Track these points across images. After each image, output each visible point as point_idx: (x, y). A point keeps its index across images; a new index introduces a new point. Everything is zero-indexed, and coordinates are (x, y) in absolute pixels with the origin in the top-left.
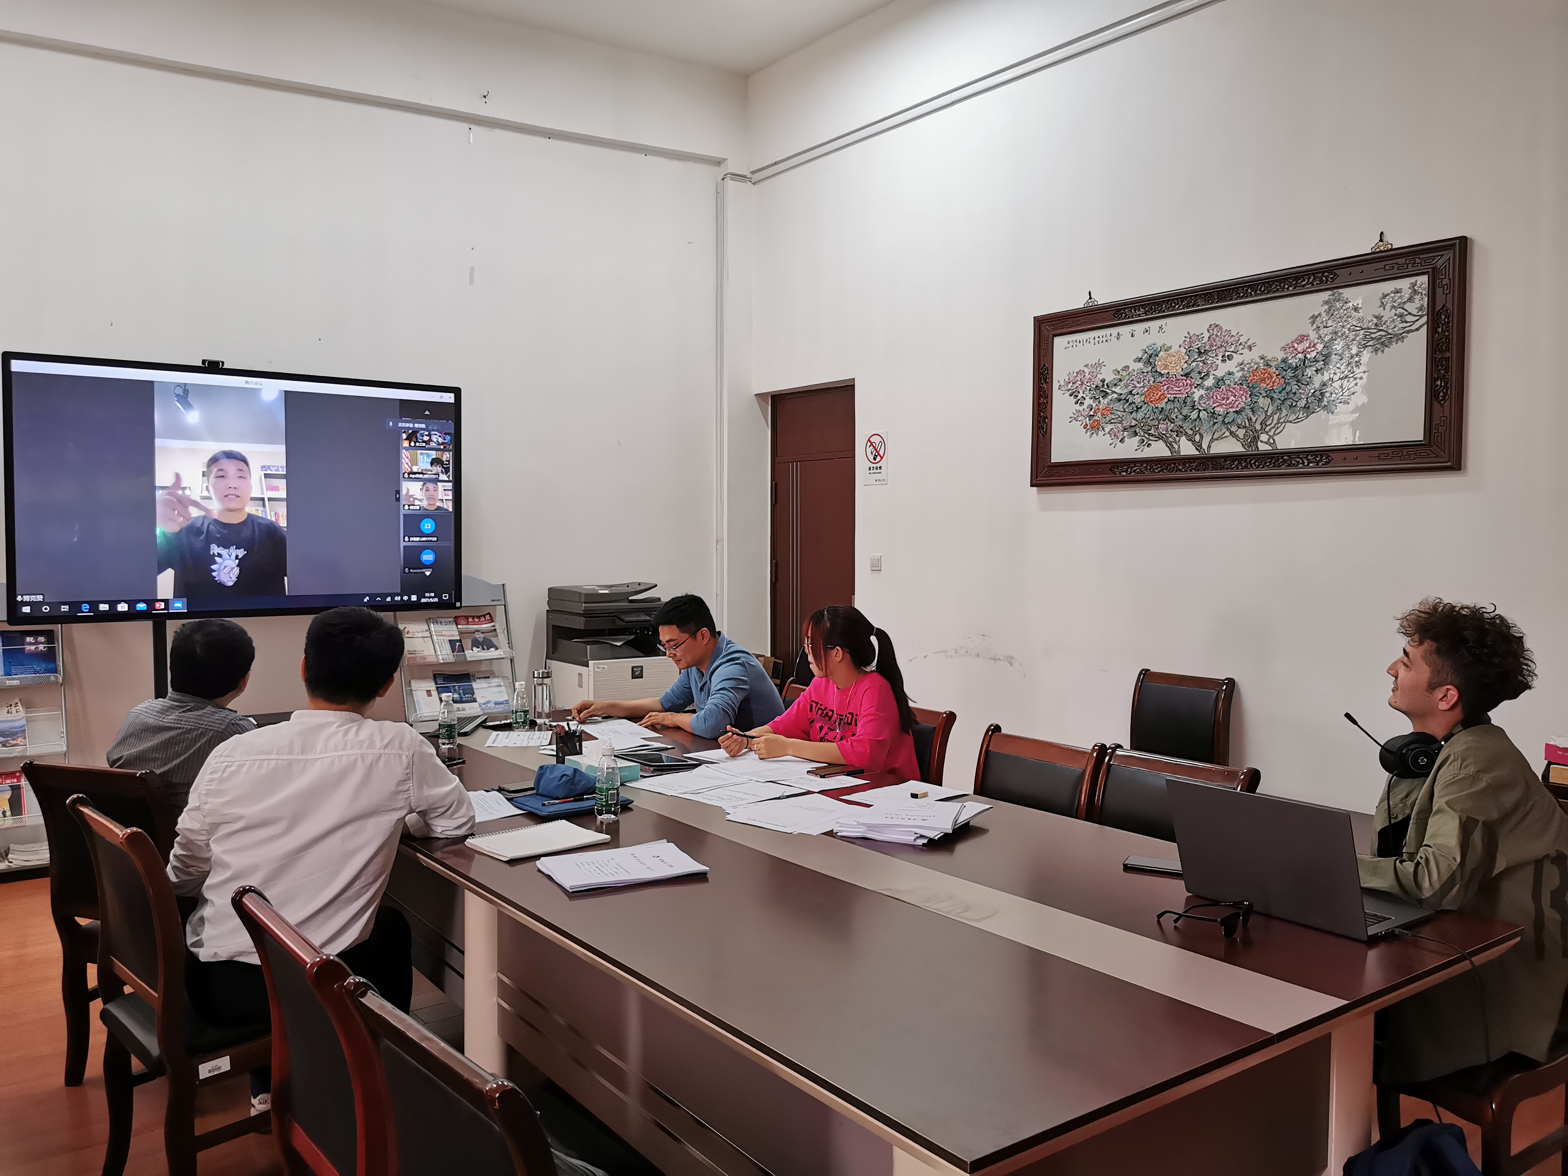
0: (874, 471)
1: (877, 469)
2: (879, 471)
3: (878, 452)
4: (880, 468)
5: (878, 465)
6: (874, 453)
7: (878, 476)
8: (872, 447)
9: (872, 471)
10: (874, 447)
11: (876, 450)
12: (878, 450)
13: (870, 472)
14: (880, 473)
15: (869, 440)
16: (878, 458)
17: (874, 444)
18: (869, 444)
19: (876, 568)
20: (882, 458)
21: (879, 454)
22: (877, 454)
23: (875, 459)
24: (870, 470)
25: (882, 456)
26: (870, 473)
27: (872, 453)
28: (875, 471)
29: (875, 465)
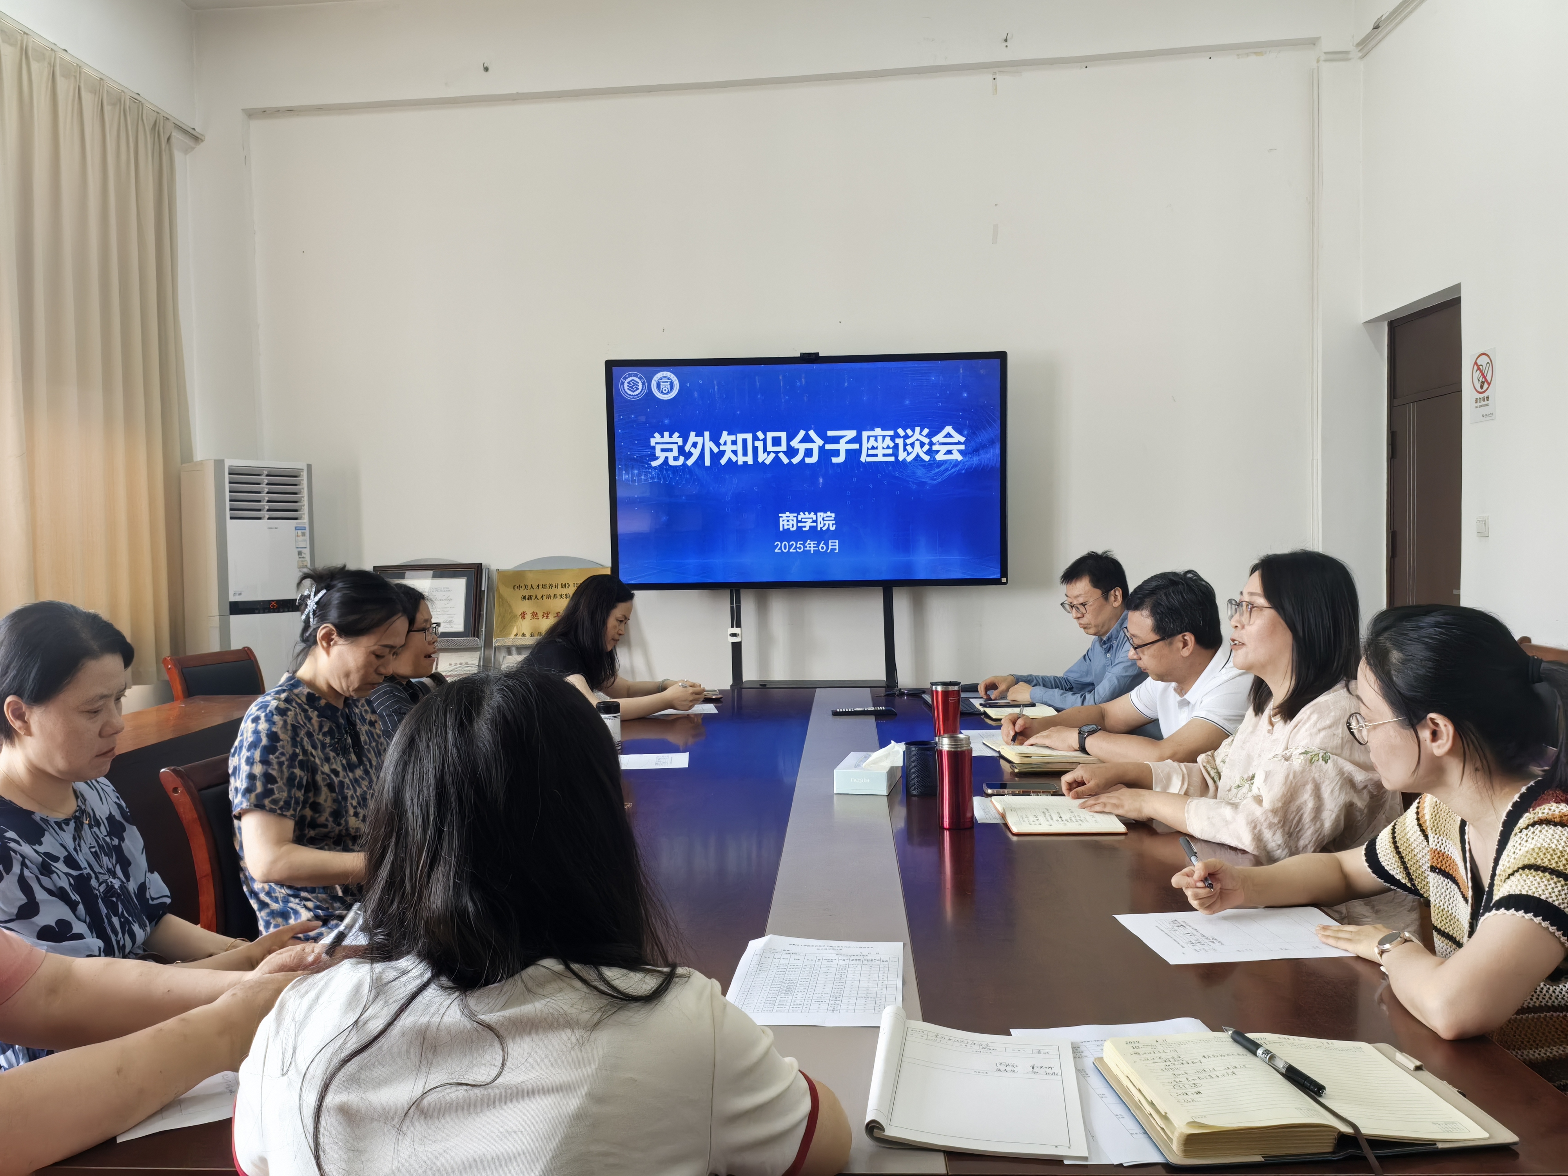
0: (1481, 404)
1: (1484, 400)
2: (1486, 402)
3: (1484, 377)
4: (1488, 398)
5: (1485, 395)
6: (1481, 380)
7: (1485, 410)
8: (1478, 372)
9: (1479, 404)
10: (1481, 371)
11: (1483, 375)
12: (1485, 375)
13: (1477, 405)
14: (1487, 405)
15: (1476, 363)
16: (1486, 386)
17: (1481, 367)
18: (1476, 368)
19: (1483, 534)
20: (1489, 384)
21: (1486, 380)
22: (1484, 380)
23: (1482, 387)
24: (1476, 402)
25: (1489, 381)
26: (1476, 407)
27: (1479, 380)
28: (1483, 403)
29: (1481, 396)
